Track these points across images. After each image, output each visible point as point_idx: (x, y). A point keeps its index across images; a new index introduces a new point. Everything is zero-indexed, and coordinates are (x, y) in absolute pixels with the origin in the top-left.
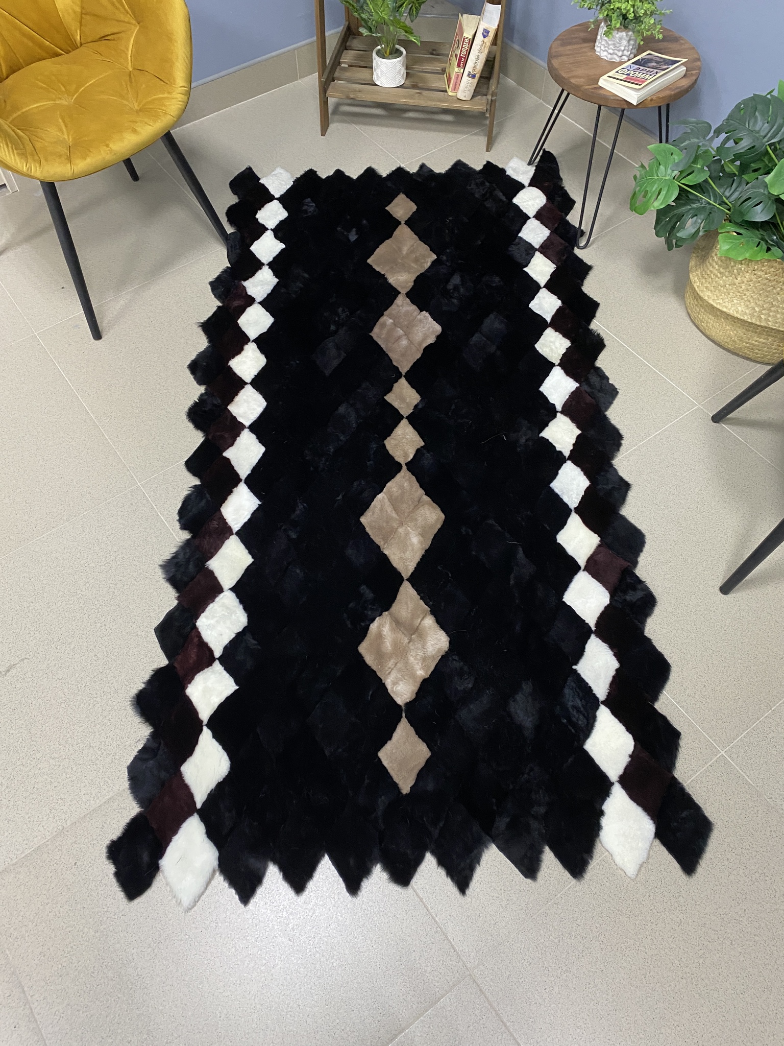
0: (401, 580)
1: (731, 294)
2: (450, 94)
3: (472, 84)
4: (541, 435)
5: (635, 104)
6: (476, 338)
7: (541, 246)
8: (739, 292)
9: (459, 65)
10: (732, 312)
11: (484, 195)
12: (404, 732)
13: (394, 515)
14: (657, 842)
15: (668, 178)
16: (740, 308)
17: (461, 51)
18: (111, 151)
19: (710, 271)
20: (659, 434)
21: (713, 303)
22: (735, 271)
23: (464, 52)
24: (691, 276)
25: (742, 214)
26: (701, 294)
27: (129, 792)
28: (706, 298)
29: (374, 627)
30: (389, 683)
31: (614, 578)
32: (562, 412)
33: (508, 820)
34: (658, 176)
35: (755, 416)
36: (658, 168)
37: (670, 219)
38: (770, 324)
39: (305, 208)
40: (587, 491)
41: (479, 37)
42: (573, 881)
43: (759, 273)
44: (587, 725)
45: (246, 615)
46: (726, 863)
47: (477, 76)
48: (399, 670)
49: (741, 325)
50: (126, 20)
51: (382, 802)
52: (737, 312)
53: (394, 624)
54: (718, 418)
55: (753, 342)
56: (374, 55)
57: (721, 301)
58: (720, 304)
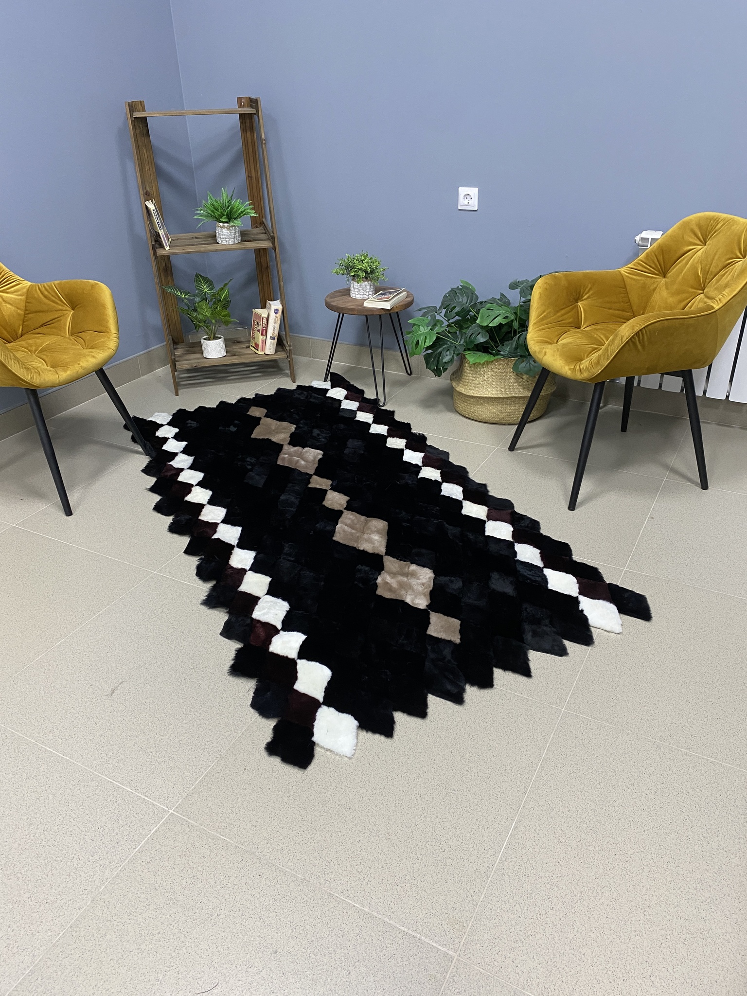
0: (381, 557)
1: (485, 386)
2: (260, 353)
3: (274, 343)
4: (419, 477)
5: (389, 309)
6: (346, 451)
7: (358, 409)
8: (489, 384)
9: (262, 335)
10: (490, 396)
11: (306, 398)
12: (434, 617)
13: (353, 531)
14: (622, 615)
15: (426, 331)
16: (494, 393)
17: (262, 325)
18: (81, 367)
19: (468, 379)
20: (485, 463)
21: (477, 395)
22: (482, 373)
23: (264, 326)
24: (457, 389)
25: (472, 342)
26: (468, 394)
27: (261, 717)
28: (472, 394)
29: (379, 580)
30: (408, 600)
31: (508, 517)
32: (423, 466)
33: (531, 633)
34: (421, 331)
35: (530, 444)
36: (419, 328)
37: (435, 358)
38: (514, 395)
39: (189, 425)
40: (463, 491)
41: (273, 315)
42: (590, 648)
43: (495, 370)
44: (543, 579)
45: (287, 602)
46: (664, 610)
47: (276, 338)
48: (411, 595)
49: (498, 403)
50: (64, 309)
51: (447, 652)
52: (493, 394)
53: (392, 575)
54: (512, 448)
55: (508, 411)
56: (203, 341)
57: (481, 393)
58: (481, 394)
